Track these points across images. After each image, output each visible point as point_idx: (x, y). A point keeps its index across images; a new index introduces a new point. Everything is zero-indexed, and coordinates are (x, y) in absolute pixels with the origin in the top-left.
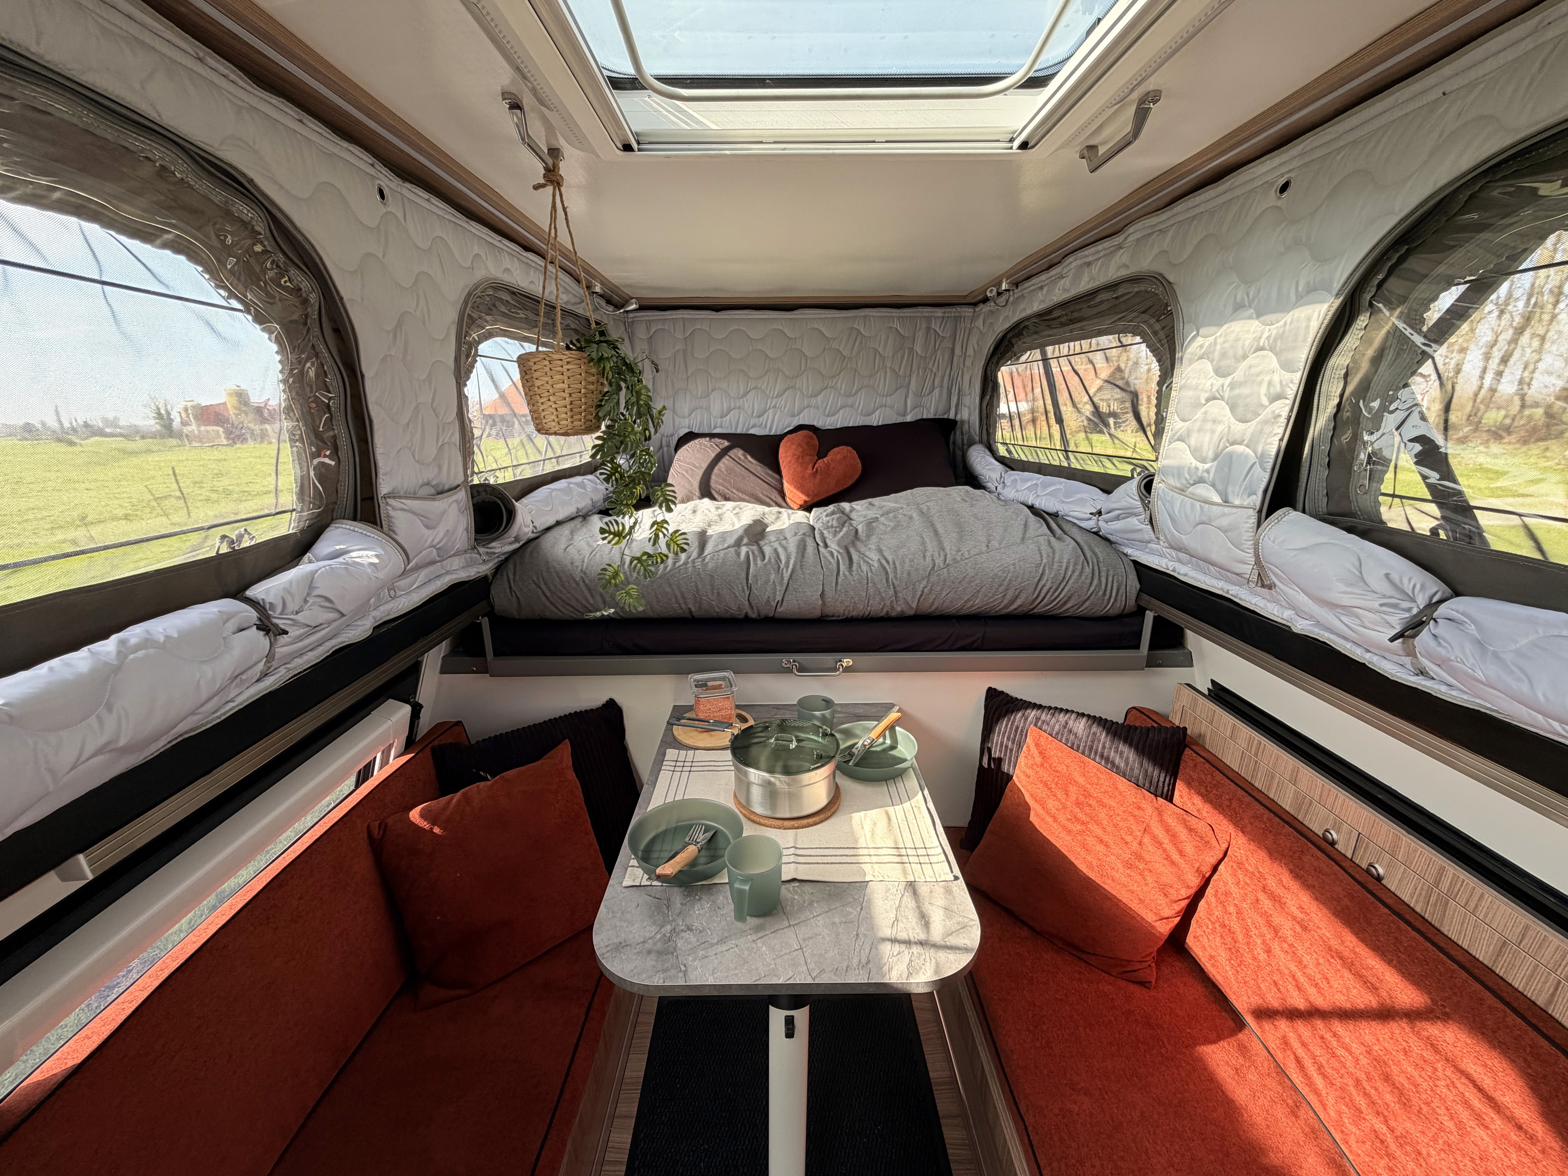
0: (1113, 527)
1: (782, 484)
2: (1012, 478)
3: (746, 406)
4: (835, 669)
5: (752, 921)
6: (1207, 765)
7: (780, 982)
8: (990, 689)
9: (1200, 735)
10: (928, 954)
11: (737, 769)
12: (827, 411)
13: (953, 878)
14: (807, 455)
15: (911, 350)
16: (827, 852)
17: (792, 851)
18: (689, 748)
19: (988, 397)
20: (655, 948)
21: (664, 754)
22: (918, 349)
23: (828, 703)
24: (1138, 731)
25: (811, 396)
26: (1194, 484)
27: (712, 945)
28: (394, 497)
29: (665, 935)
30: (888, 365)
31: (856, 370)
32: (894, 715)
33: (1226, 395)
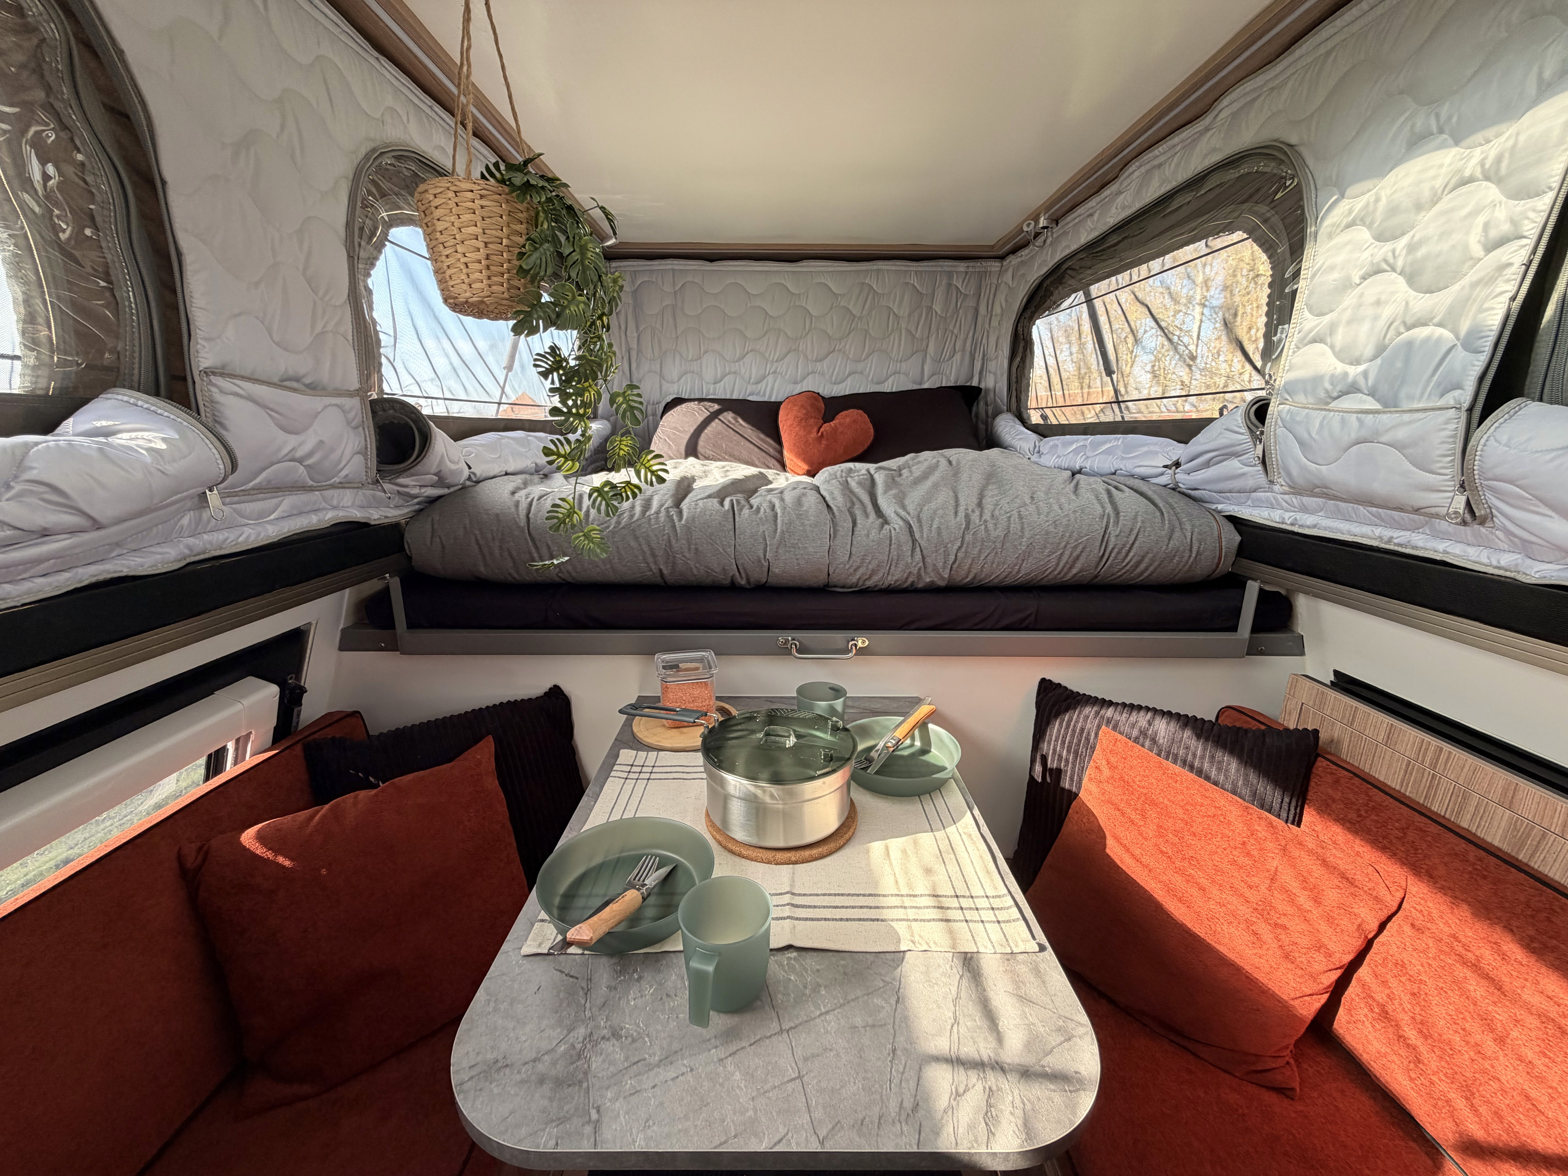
0: (1199, 477)
1: (781, 453)
2: (1051, 443)
3: (743, 371)
4: (847, 651)
5: (719, 1021)
6: (1356, 781)
7: (762, 1148)
8: (1043, 681)
9: (1332, 741)
10: (1016, 1092)
11: (711, 777)
12: (834, 378)
13: (1037, 949)
14: (811, 417)
15: (930, 308)
16: (838, 901)
17: (787, 899)
18: (650, 748)
19: (1018, 359)
20: (554, 1072)
21: (617, 756)
22: (937, 308)
23: (837, 692)
24: (1250, 735)
25: (816, 361)
26: (1339, 397)
27: (650, 1068)
28: (222, 375)
29: (573, 1046)
30: (904, 326)
31: (867, 331)
32: (924, 710)
33: (1400, 264)
